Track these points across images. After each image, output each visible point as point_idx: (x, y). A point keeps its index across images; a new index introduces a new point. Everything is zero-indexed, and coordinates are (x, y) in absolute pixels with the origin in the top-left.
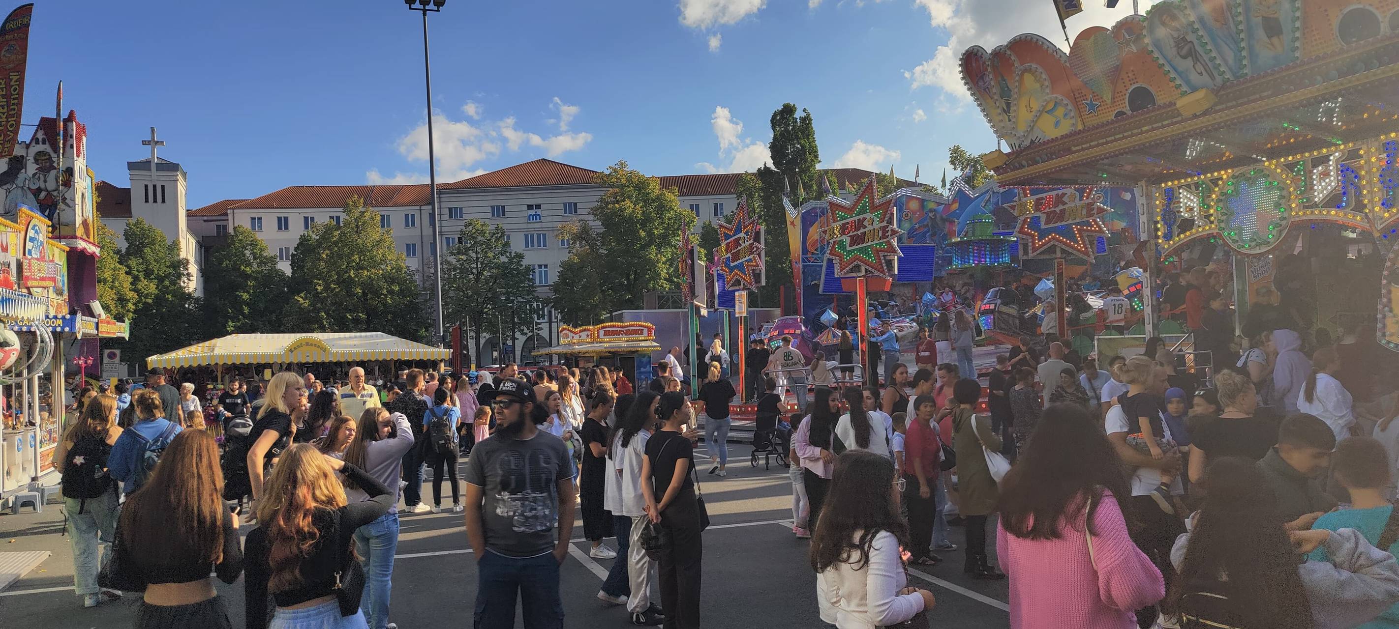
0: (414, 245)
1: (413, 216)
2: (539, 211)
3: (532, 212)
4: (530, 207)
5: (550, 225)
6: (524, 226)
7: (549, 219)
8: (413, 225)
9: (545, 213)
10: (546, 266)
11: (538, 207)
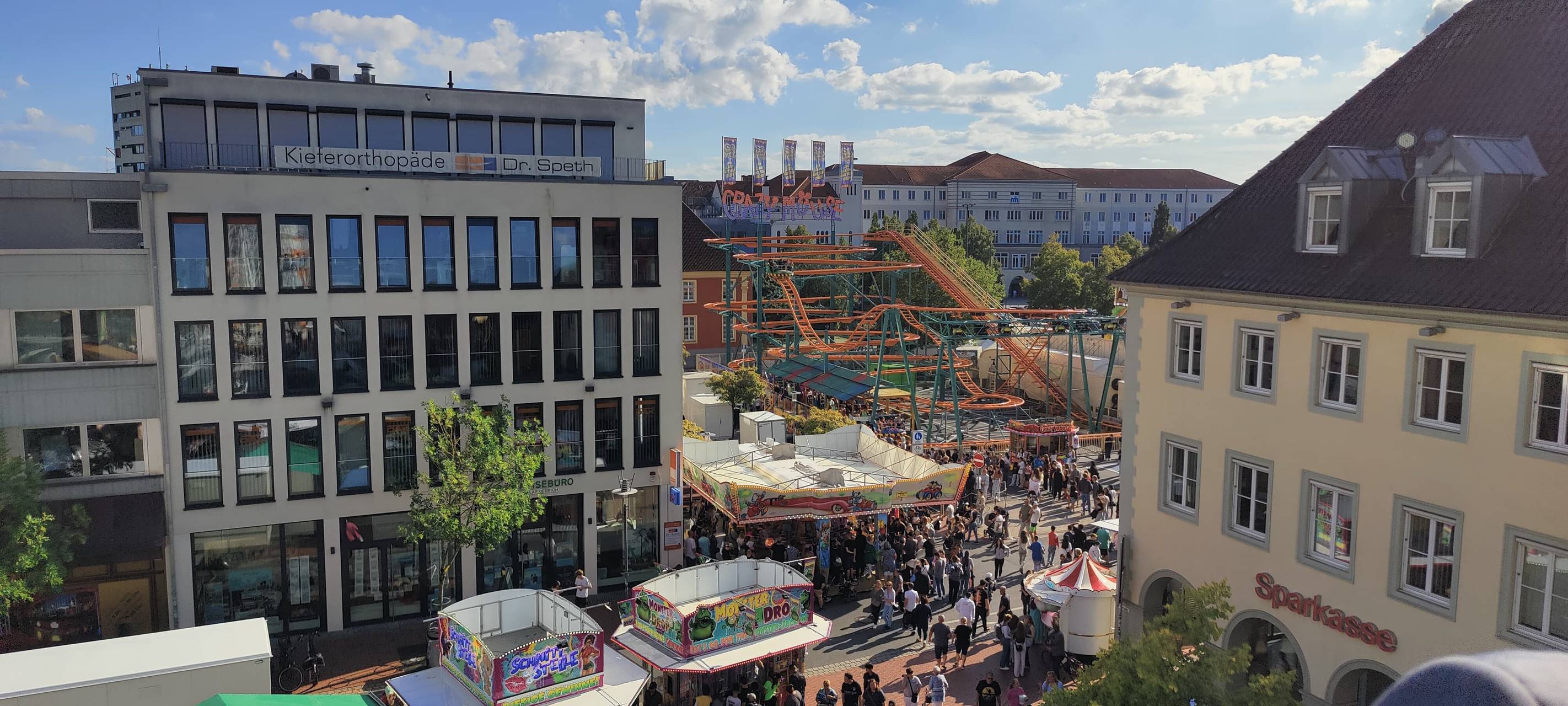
0: (929, 212)
1: (929, 192)
2: (1017, 197)
3: (1013, 197)
4: (1012, 193)
5: (1024, 205)
6: (1009, 205)
7: (1024, 202)
8: (929, 198)
9: (1021, 198)
10: (1019, 232)
11: (1017, 193)
